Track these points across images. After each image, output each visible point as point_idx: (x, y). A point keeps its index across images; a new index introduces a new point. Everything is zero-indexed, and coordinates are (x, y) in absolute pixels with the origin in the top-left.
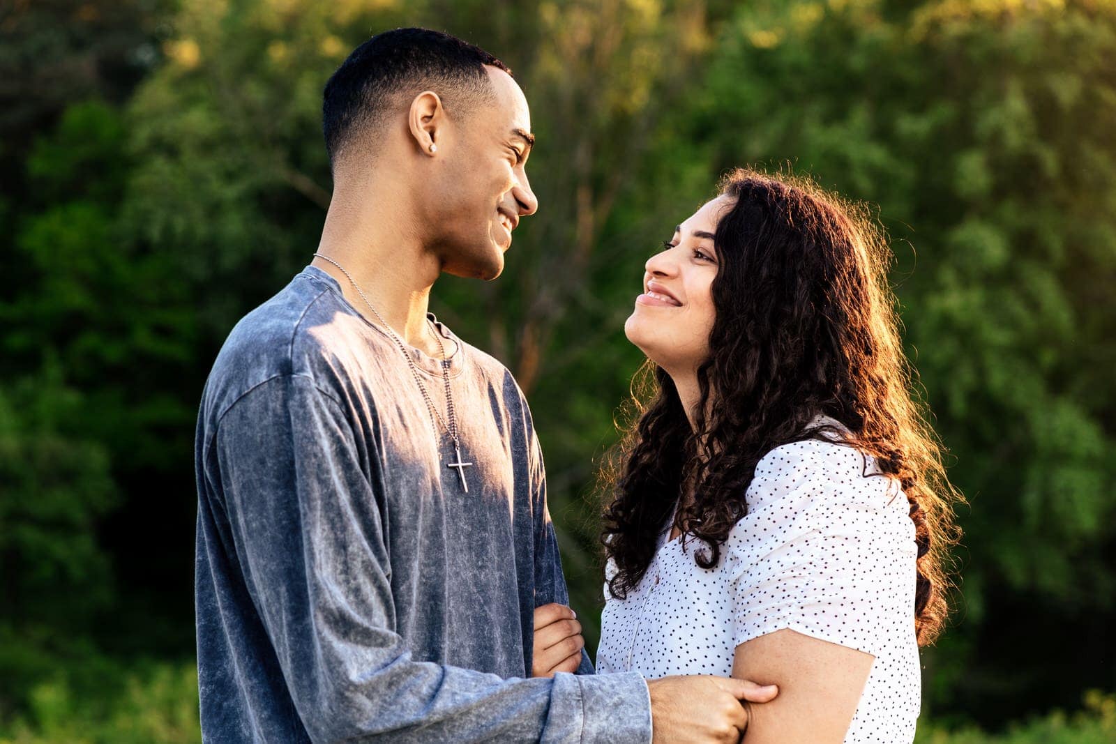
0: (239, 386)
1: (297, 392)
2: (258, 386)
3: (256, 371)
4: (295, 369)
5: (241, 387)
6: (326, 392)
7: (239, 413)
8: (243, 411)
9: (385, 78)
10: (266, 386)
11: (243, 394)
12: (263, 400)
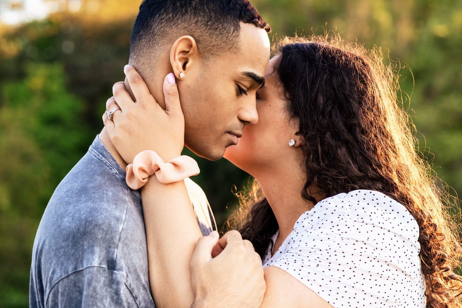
0: (75, 263)
1: (115, 283)
2: (89, 267)
3: (90, 256)
4: (118, 267)
5: (76, 264)
6: (129, 288)
7: (73, 282)
8: (77, 281)
9: (171, 15)
10: (95, 269)
11: (78, 270)
12: (90, 278)
